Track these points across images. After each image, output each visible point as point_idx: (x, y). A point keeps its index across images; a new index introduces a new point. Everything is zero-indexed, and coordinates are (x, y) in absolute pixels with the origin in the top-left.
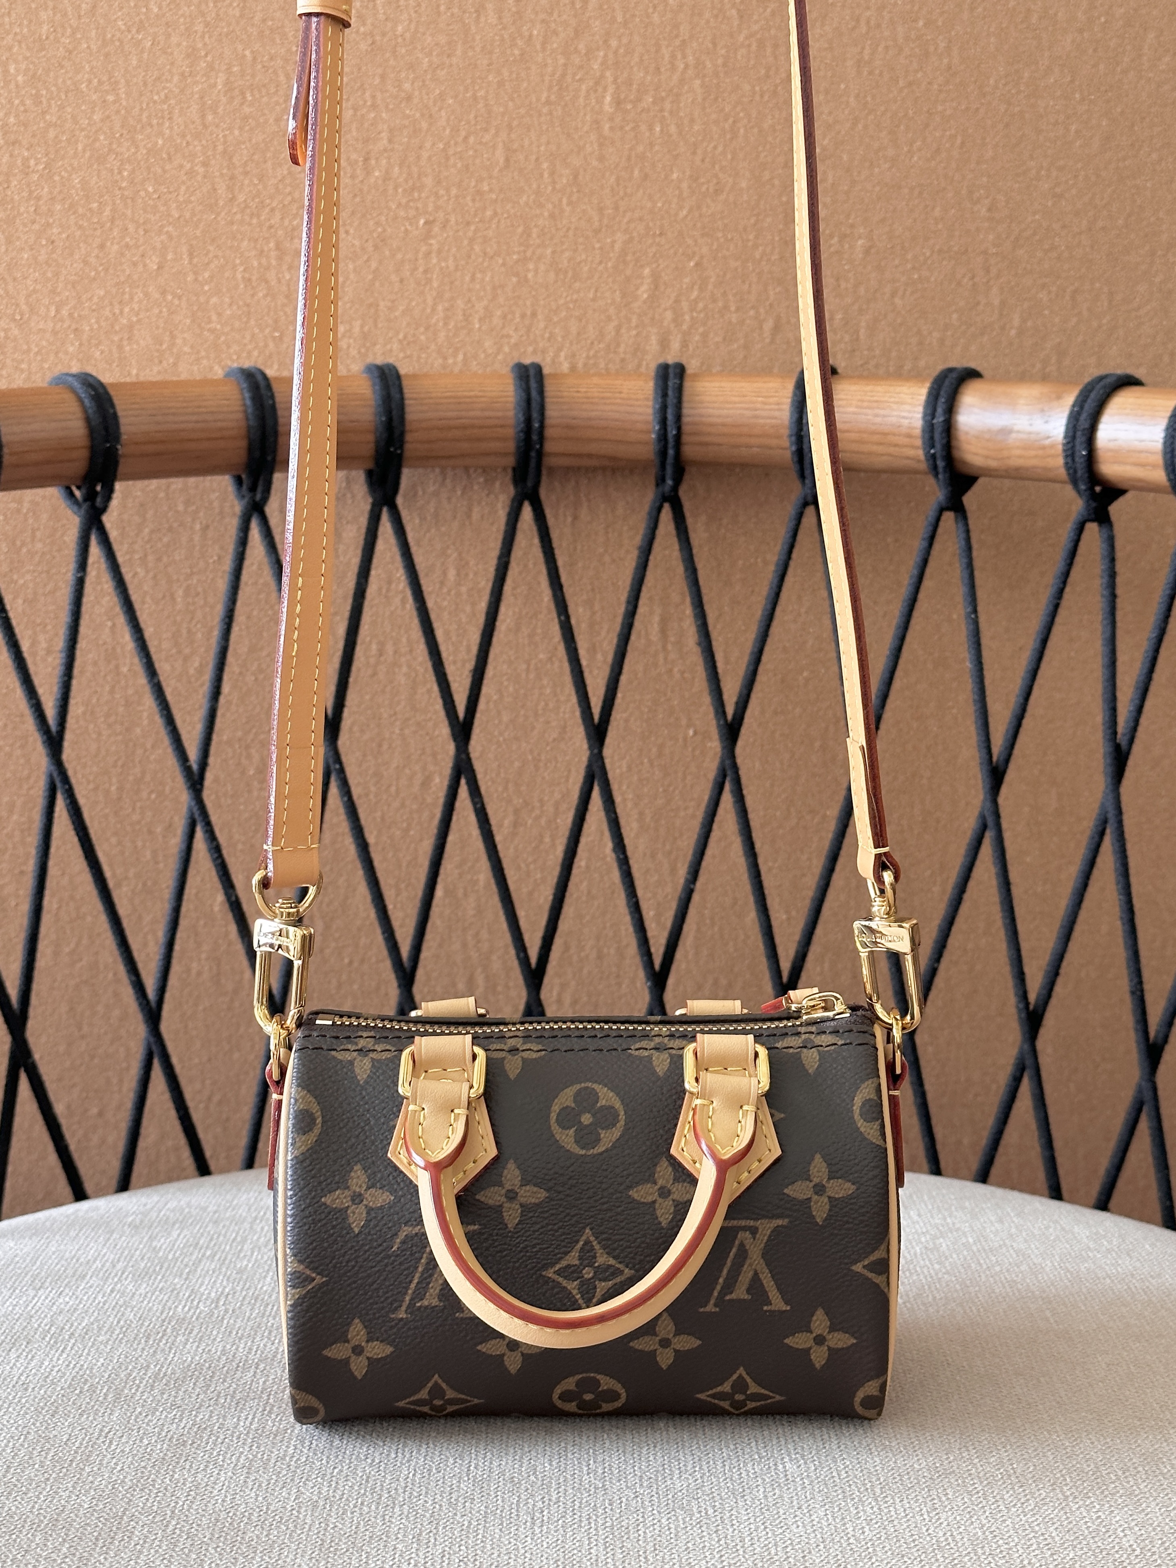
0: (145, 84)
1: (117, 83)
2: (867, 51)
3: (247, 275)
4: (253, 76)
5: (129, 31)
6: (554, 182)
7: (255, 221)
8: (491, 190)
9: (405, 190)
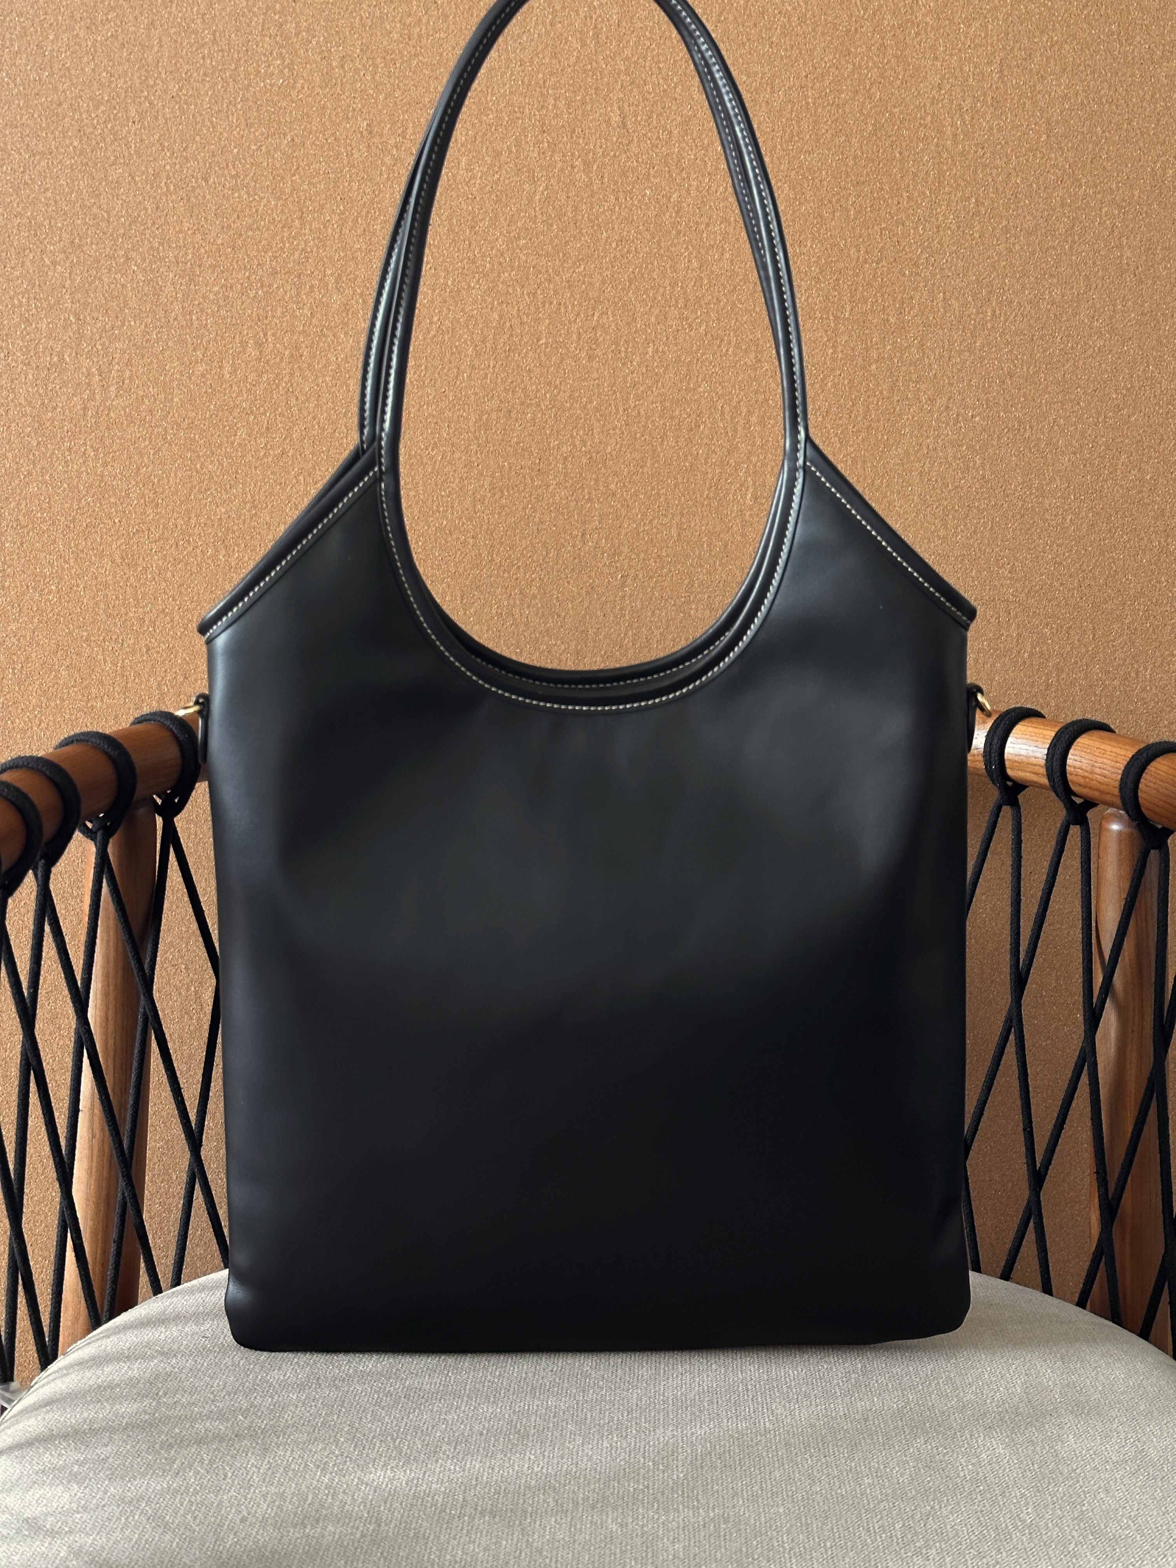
0: (436, 485)
1: (417, 483)
2: (927, 465)
3: (499, 611)
4: (509, 480)
5: (427, 449)
6: (711, 550)
7: (506, 575)
8: (667, 555)
9: (609, 555)
